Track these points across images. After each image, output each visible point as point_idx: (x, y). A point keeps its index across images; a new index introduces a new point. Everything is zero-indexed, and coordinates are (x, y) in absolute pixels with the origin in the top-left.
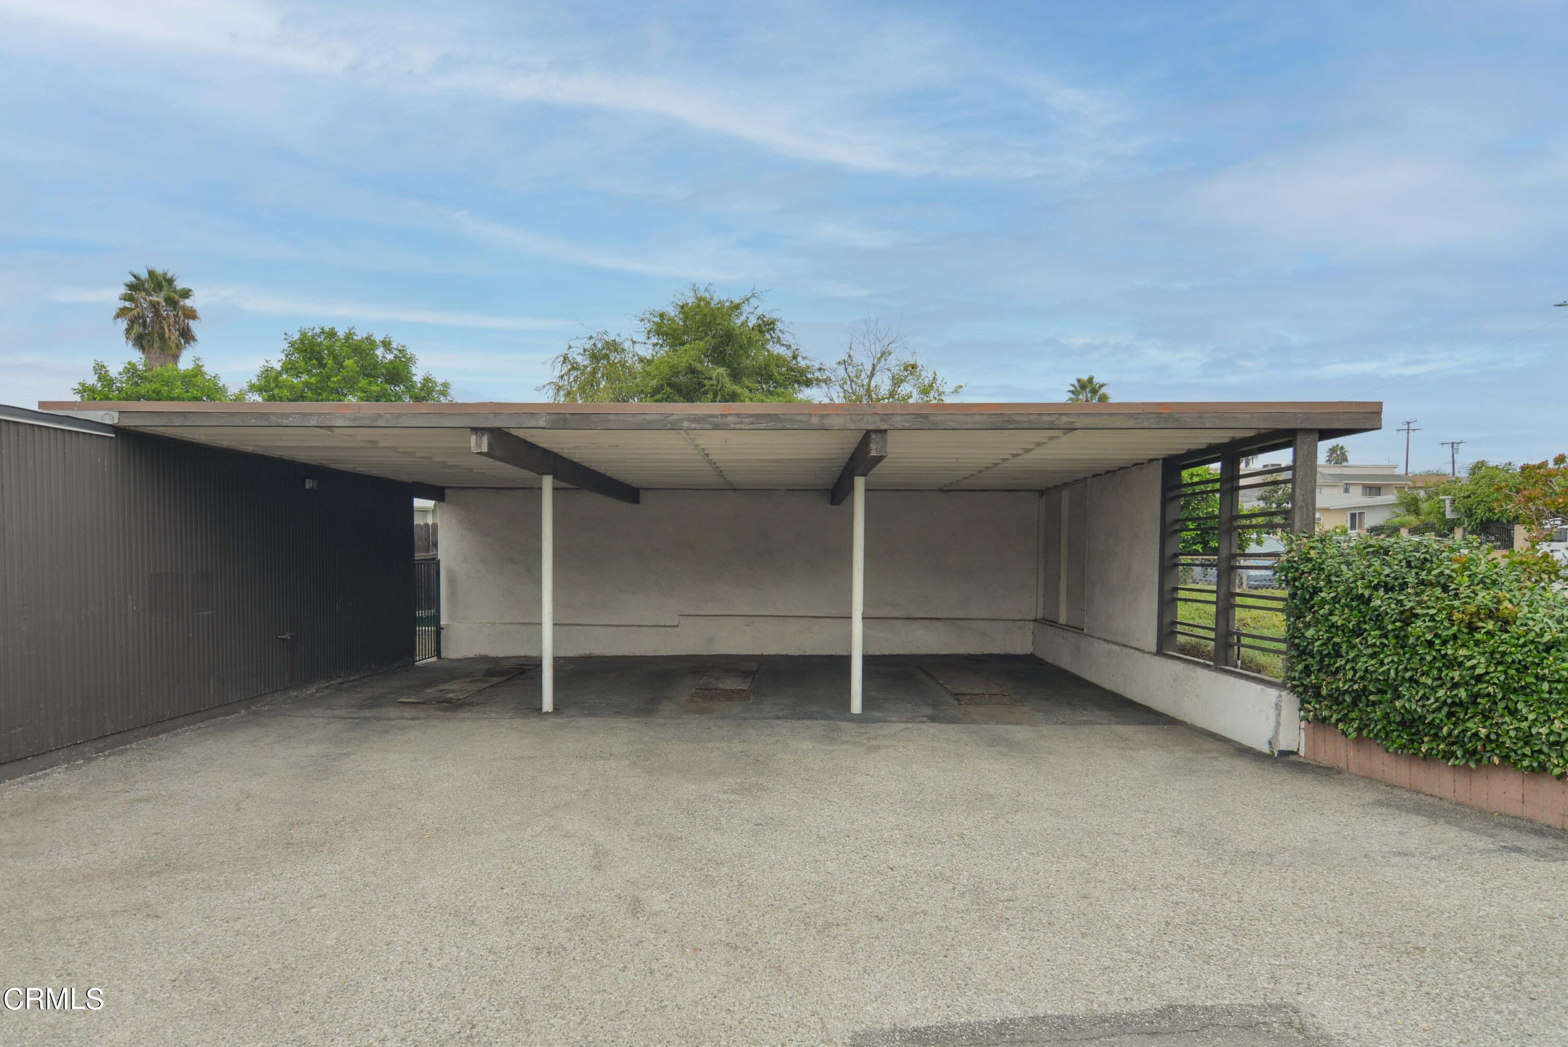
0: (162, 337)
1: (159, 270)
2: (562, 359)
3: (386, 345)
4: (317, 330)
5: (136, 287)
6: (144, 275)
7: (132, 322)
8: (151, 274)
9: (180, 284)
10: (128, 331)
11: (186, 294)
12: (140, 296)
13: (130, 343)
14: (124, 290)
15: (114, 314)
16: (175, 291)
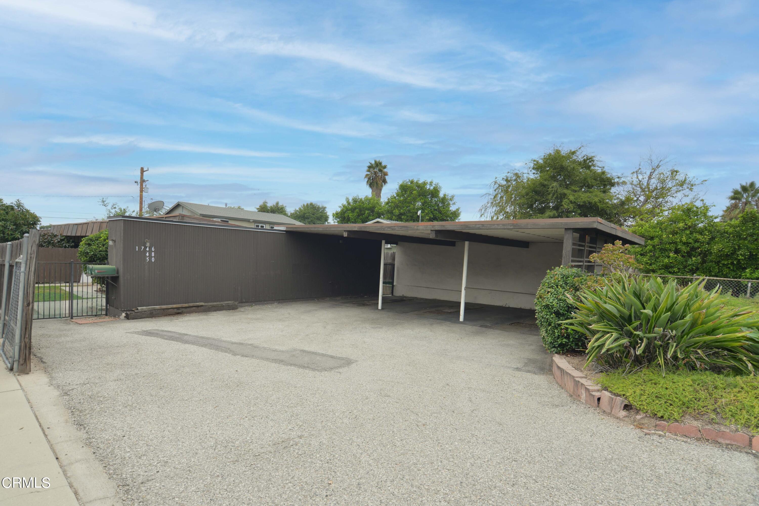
0: (377, 183)
1: (378, 160)
2: (494, 183)
3: (431, 183)
4: (408, 181)
5: (370, 167)
6: (373, 162)
7: (369, 179)
8: (375, 162)
9: (383, 164)
10: (367, 182)
11: (385, 167)
12: (371, 170)
13: (368, 186)
14: (366, 168)
15: (364, 177)
16: (382, 167)
